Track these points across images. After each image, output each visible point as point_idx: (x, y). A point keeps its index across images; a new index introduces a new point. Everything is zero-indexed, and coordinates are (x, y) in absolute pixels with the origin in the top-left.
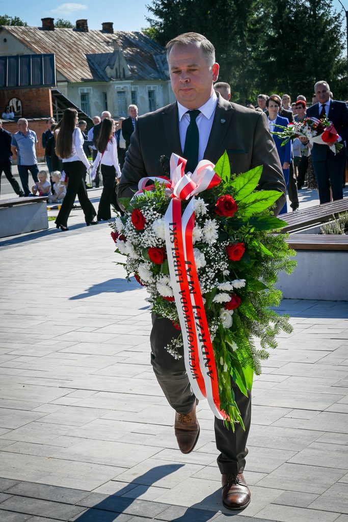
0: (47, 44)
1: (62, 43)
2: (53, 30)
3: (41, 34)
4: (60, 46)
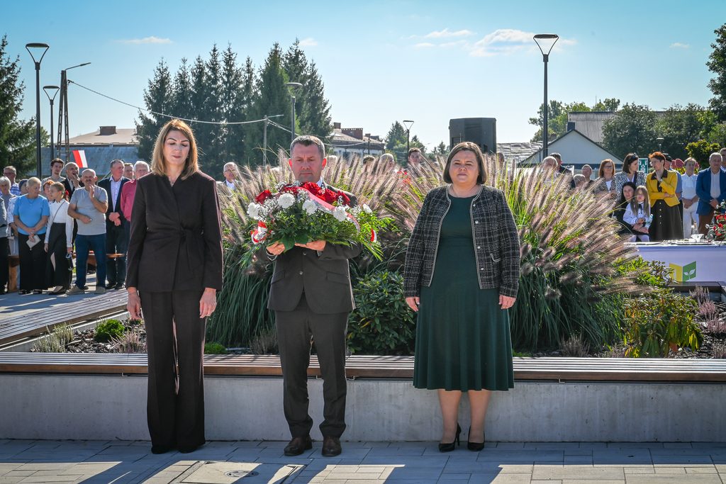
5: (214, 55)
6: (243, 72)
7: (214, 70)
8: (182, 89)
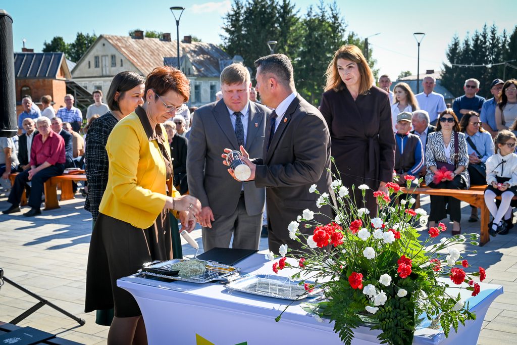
0: (135, 49)
1: (147, 49)
2: (143, 39)
3: (132, 41)
4: (145, 51)
5: (485, 29)
6: (501, 37)
7: (485, 37)
8: (466, 48)
